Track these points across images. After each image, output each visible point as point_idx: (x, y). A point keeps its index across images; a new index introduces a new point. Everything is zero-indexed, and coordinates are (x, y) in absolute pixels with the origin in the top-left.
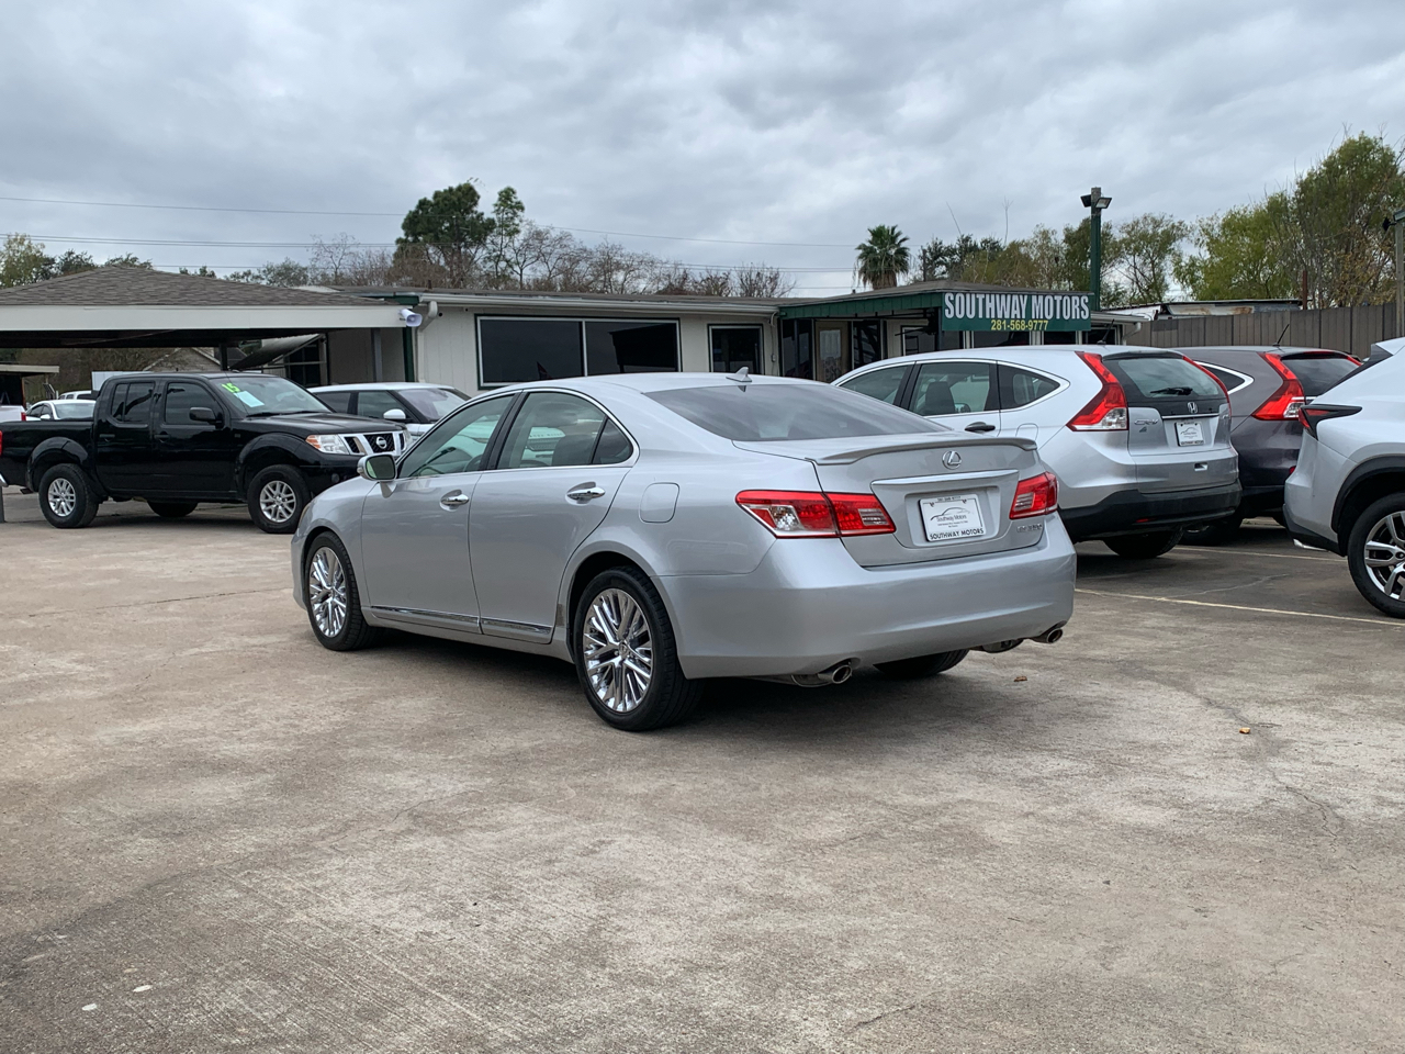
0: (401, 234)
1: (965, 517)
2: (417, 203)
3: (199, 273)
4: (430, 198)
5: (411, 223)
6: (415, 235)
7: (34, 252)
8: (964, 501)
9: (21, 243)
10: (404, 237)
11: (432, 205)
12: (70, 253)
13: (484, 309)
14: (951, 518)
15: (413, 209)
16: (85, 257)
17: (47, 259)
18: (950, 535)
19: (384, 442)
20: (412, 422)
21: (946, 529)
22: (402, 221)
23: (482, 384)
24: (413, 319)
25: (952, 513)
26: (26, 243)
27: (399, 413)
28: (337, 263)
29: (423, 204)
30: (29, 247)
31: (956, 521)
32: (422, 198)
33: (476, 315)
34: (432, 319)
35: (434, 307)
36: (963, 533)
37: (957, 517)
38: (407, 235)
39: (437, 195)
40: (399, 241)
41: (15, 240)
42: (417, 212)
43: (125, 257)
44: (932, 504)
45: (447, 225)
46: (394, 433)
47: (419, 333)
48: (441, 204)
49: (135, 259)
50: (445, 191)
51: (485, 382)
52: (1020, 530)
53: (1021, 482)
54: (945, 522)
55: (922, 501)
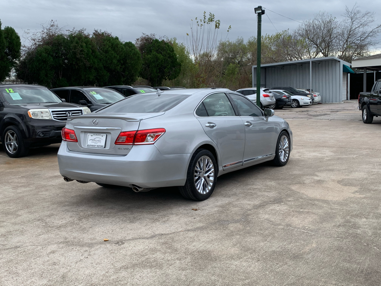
1: (101, 141)
8: (102, 136)
14: (96, 141)
18: (93, 146)
21: (93, 144)
25: (97, 139)
31: (97, 142)
36: (97, 146)
37: (98, 141)
44: (92, 136)
52: (119, 149)
53: (121, 132)
54: (93, 142)
55: (88, 134)
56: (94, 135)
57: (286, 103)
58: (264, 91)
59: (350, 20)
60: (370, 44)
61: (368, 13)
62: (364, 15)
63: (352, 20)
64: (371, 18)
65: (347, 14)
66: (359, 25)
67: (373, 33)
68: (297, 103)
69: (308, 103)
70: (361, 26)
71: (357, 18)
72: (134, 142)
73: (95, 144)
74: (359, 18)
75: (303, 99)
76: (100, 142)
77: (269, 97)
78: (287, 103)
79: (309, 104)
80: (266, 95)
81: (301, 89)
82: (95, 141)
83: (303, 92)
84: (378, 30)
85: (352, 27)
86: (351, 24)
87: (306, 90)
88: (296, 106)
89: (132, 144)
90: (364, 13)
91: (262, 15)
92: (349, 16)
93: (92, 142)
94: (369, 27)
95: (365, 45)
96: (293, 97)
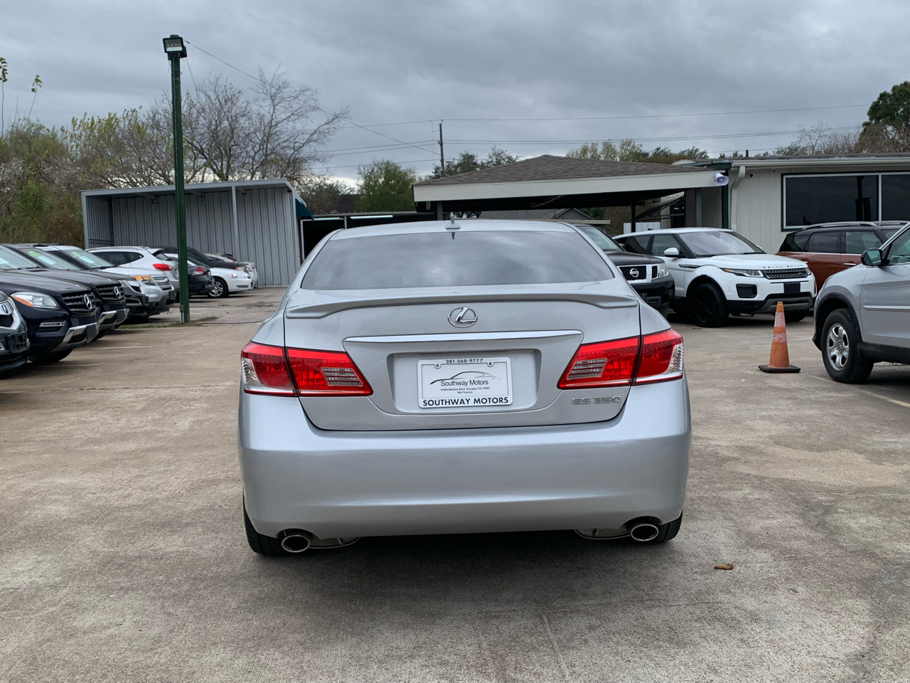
0: (867, 119)
2: (878, 96)
3: (732, 155)
4: (889, 91)
5: (875, 111)
6: (878, 119)
7: (636, 149)
9: (629, 145)
10: (868, 121)
11: (890, 96)
12: (658, 149)
13: (790, 169)
15: (876, 100)
16: (666, 151)
17: (645, 154)
18: (455, 402)
19: (637, 272)
20: (684, 257)
21: (455, 395)
22: (868, 110)
23: (785, 227)
24: (721, 180)
25: (467, 378)
26: (632, 144)
27: (674, 251)
28: (814, 144)
29: (883, 96)
30: (634, 147)
32: (882, 91)
33: (782, 175)
34: (741, 179)
35: (742, 170)
36: (477, 401)
38: (871, 119)
39: (894, 88)
40: (866, 124)
41: (626, 143)
42: (878, 102)
43: (691, 149)
45: (901, 109)
46: (647, 265)
47: (733, 190)
48: (897, 95)
49: (697, 150)
50: (901, 85)
51: (787, 225)
52: (577, 402)
53: (581, 345)
54: (451, 387)
55: (421, 362)
56: (450, 363)
57: (204, 287)
58: (155, 254)
59: (269, 102)
60: (314, 158)
61: (306, 91)
62: (298, 93)
63: (273, 101)
64: (313, 101)
65: (261, 87)
66: (290, 114)
67: (317, 136)
68: (220, 286)
69: (247, 286)
70: (293, 116)
71: (283, 99)
72: (635, 374)
73: (465, 397)
74: (288, 99)
75: (236, 277)
76: (485, 386)
77: (169, 270)
78: (206, 287)
79: (250, 288)
80: (162, 265)
81: (212, 254)
82: (458, 384)
83: (217, 259)
84: (328, 129)
85: (274, 117)
86: (272, 111)
87: (223, 256)
88: (219, 293)
89: (626, 381)
90: (298, 90)
91: (181, 59)
92: (265, 91)
93: (445, 387)
94: (309, 121)
95: (304, 160)
96: (215, 272)
